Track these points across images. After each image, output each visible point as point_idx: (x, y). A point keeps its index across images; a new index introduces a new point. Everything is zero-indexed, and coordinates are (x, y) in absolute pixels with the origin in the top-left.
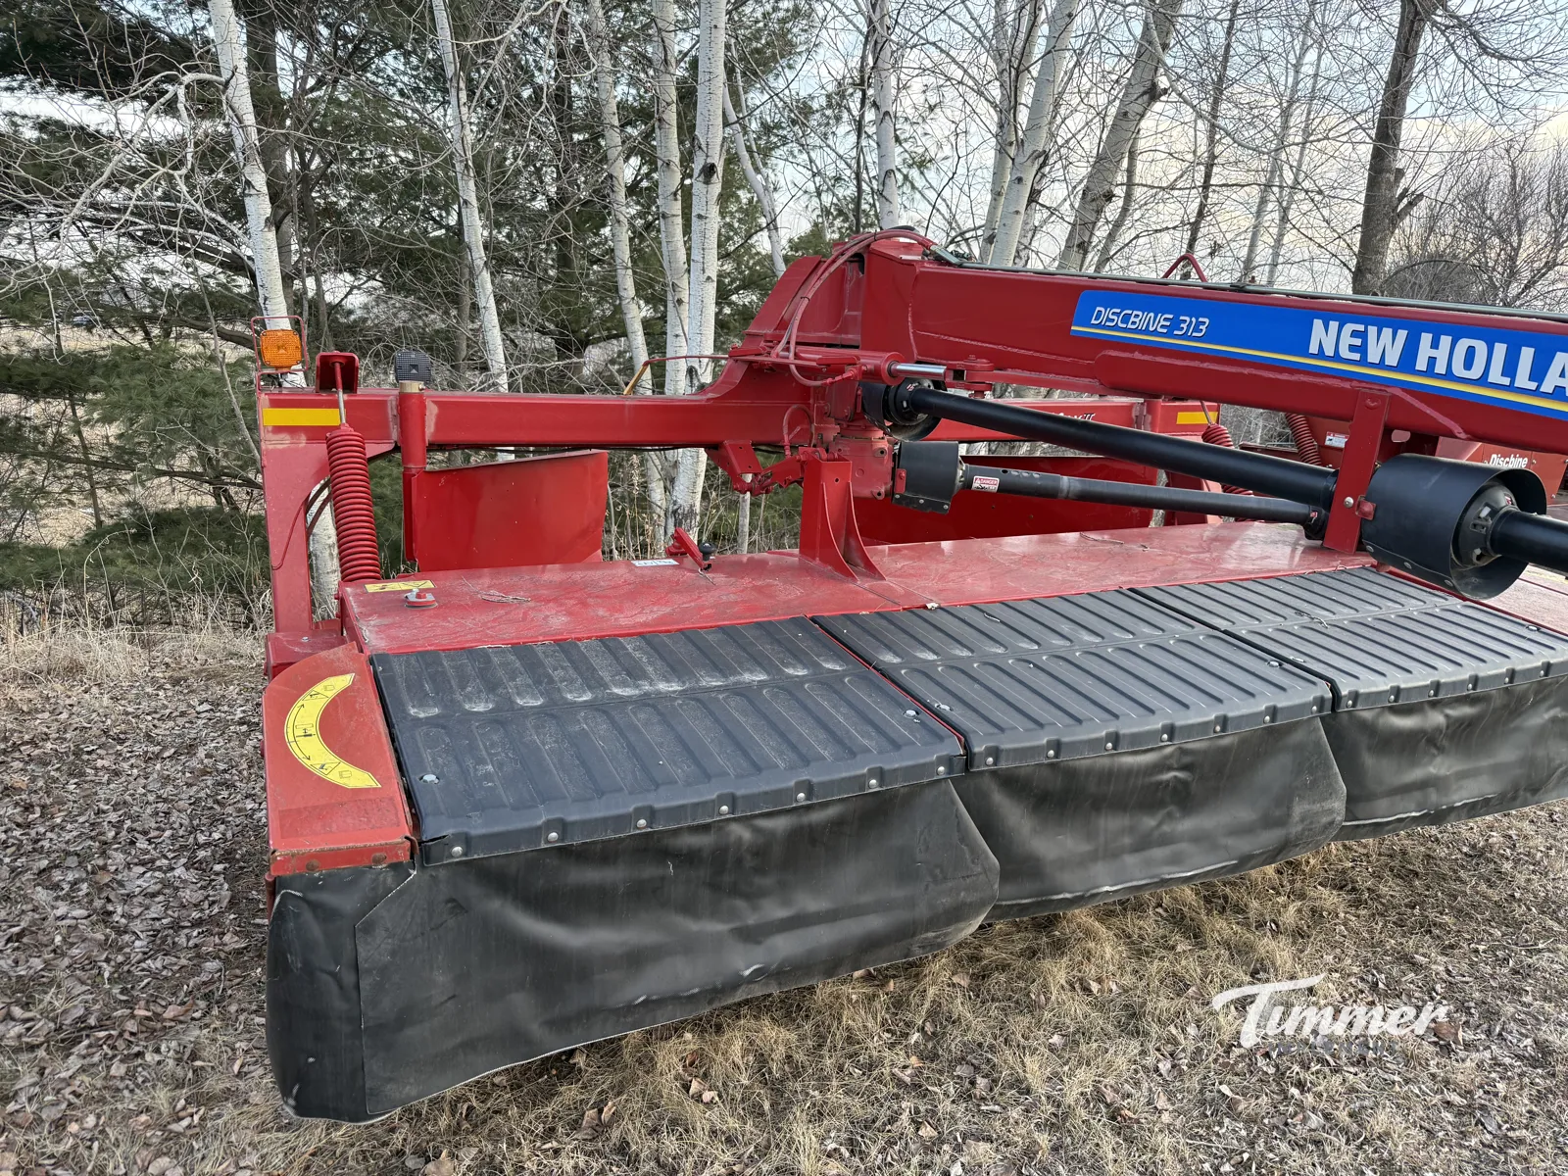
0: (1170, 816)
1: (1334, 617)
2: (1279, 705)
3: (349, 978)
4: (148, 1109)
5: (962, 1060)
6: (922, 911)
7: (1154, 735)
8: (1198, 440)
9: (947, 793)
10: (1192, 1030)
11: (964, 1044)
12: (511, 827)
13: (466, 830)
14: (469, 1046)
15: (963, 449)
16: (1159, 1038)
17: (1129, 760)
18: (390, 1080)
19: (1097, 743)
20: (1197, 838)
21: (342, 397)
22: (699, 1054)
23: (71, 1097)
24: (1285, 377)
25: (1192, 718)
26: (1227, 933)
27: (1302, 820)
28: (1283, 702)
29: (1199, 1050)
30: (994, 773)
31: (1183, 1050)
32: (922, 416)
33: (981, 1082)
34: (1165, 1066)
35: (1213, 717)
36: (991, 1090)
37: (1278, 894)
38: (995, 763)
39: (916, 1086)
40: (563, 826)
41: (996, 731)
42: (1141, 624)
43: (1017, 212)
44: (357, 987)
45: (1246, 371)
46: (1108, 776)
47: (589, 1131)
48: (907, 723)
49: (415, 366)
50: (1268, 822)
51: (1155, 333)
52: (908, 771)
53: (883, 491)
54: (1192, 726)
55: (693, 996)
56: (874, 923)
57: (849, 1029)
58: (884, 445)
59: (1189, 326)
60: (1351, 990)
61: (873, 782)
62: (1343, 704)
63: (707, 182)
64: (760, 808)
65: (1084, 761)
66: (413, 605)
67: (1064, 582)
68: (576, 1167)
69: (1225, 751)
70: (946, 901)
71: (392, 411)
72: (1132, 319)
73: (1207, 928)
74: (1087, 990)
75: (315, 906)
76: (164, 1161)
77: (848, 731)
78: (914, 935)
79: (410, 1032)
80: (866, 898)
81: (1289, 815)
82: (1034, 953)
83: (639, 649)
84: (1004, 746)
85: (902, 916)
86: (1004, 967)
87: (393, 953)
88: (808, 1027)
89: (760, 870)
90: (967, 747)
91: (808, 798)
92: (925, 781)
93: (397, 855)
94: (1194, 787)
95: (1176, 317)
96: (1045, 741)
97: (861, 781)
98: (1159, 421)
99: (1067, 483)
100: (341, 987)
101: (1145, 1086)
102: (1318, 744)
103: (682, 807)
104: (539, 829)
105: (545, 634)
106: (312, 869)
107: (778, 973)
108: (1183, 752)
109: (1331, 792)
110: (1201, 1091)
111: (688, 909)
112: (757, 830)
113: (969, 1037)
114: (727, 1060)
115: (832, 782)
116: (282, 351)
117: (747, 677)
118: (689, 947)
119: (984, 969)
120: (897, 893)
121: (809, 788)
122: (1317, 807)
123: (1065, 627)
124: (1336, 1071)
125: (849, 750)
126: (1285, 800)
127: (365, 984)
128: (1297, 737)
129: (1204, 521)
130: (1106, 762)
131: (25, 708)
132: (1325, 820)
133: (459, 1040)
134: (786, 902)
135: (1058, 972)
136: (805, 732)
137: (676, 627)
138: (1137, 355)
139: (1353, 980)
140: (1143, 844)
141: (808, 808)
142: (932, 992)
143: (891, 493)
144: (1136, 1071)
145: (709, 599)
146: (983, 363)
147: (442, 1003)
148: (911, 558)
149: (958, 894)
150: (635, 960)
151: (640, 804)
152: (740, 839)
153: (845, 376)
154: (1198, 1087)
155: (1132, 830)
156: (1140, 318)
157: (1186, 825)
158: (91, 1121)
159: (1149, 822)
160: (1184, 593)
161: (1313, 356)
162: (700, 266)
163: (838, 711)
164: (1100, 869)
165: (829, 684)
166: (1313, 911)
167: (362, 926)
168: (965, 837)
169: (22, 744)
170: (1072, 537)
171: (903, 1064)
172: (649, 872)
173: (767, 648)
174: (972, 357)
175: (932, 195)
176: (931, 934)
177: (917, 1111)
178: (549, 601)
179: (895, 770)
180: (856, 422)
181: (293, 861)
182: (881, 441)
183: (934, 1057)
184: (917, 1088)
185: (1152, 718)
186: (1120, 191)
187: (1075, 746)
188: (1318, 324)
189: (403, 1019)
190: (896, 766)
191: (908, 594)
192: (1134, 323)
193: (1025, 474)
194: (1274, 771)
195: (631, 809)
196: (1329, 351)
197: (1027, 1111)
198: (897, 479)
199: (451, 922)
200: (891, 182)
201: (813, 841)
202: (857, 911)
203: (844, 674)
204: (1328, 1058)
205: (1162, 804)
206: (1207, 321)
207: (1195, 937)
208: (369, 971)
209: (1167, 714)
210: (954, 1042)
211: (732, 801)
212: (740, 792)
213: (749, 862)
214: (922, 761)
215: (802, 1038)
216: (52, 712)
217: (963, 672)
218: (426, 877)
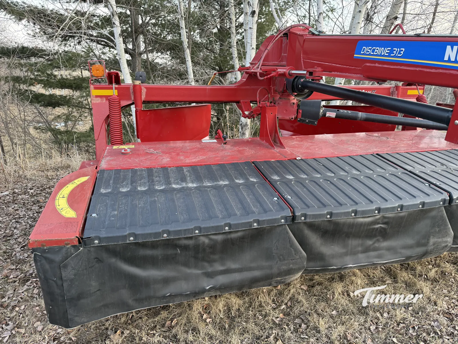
0: (378, 241)
1: (456, 167)
2: (426, 201)
3: (59, 282)
4: (39, 305)
5: (298, 317)
6: (275, 270)
7: (373, 211)
8: (414, 100)
9: (286, 229)
10: (385, 315)
11: (300, 311)
12: (115, 235)
13: (99, 235)
14: (106, 306)
15: (323, 103)
16: (372, 317)
17: (361, 220)
18: (77, 316)
19: (347, 214)
20: (389, 249)
21: (114, 86)
22: (208, 305)
23: (20, 299)
24: (433, 71)
25: (389, 205)
26: (407, 278)
27: (434, 244)
28: (427, 200)
29: (387, 323)
30: (305, 223)
31: (381, 322)
32: (306, 91)
33: (304, 326)
34: (373, 328)
35: (397, 205)
36: (306, 330)
37: (429, 264)
38: (305, 219)
39: (279, 325)
40: (135, 235)
41: (306, 207)
42: (377, 167)
43: (359, 23)
44: (62, 285)
45: (418, 69)
46: (352, 225)
47: (167, 328)
48: (273, 203)
49: (141, 76)
50: (419, 244)
51: (384, 56)
52: (269, 221)
53: (293, 117)
54: (388, 208)
55: (187, 295)
56: (257, 273)
57: (261, 301)
58: (295, 101)
59: (396, 52)
60: (452, 305)
61: (255, 224)
62: (454, 201)
63: (253, 17)
64: (210, 232)
65: (342, 220)
66: (123, 153)
67: (352, 150)
68: (158, 341)
69: (402, 218)
70: (284, 267)
71: (131, 91)
72: (376, 51)
73: (399, 276)
74: (349, 295)
75: (46, 258)
76: (39, 323)
77: (249, 205)
78: (272, 278)
79: (82, 301)
80: (253, 265)
81: (428, 243)
82: (333, 279)
83: (188, 171)
84: (308, 213)
85: (268, 272)
86: (320, 284)
87: (75, 275)
88: (247, 299)
89: (213, 253)
90: (293, 212)
91: (229, 229)
92: (276, 225)
93: (74, 243)
94: (388, 231)
95: (392, 49)
96: (326, 212)
97: (250, 224)
98: (400, 93)
99: (361, 115)
100: (57, 285)
101: (364, 335)
102: (442, 217)
103: (180, 231)
104: (126, 236)
105: (159, 165)
106: (43, 246)
107: (219, 289)
108: (384, 217)
109: (447, 235)
110: (385, 339)
111: (186, 265)
112: (210, 239)
113: (302, 309)
114: (217, 308)
115: (239, 224)
116: (98, 72)
117: (222, 183)
118: (187, 278)
119: (314, 284)
120: (265, 264)
121: (230, 226)
122: (440, 240)
123: (347, 168)
124: (441, 337)
125: (247, 212)
126: (427, 237)
127: (65, 285)
128: (434, 213)
129: (416, 129)
130: (352, 220)
131: (50, 178)
132: (443, 245)
133: (102, 304)
134: (223, 264)
135: (339, 287)
136: (233, 204)
137: (204, 164)
138: (377, 65)
139: (454, 301)
140: (366, 250)
141: (230, 232)
142: (292, 291)
143: (296, 118)
144: (361, 329)
145: (221, 154)
146: (319, 69)
147: (95, 292)
148: (299, 141)
149: (289, 265)
150: (166, 281)
151: (164, 229)
152: (204, 242)
153: (271, 75)
154: (384, 338)
155: (362, 245)
156: (379, 50)
157: (385, 244)
158: (23, 307)
159: (369, 242)
160: (397, 156)
161: (446, 61)
162: (250, 44)
163: (249, 197)
164: (348, 259)
165: (249, 186)
166: (442, 272)
167: (63, 265)
168: (292, 245)
169: (46, 188)
170: (362, 134)
171: (277, 316)
172: (170, 252)
173: (232, 172)
174: (316, 67)
175: (335, 20)
176: (279, 279)
177: (278, 335)
178: (167, 153)
179: (264, 220)
180: (285, 93)
181: (36, 243)
182: (294, 100)
183: (289, 315)
184: (279, 326)
185: (371, 205)
186: (400, 16)
187: (338, 214)
188: (449, 48)
189: (80, 297)
190: (264, 219)
191: (292, 154)
192: (376, 52)
193: (346, 111)
194: (423, 226)
195: (161, 230)
196: (453, 59)
197: (317, 339)
198: (299, 113)
199: (97, 265)
200: (321, 17)
201: (233, 244)
202: (250, 269)
203: (257, 183)
204: (438, 332)
205: (375, 236)
206: (403, 49)
207: (394, 278)
208: (66, 281)
209: (379, 203)
210: (296, 311)
211: (200, 229)
212: (202, 226)
213: (208, 250)
214: (274, 217)
215: (244, 303)
216: (57, 179)
217: (301, 183)
218: (86, 250)
